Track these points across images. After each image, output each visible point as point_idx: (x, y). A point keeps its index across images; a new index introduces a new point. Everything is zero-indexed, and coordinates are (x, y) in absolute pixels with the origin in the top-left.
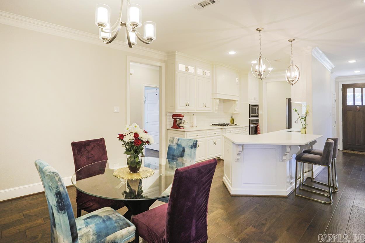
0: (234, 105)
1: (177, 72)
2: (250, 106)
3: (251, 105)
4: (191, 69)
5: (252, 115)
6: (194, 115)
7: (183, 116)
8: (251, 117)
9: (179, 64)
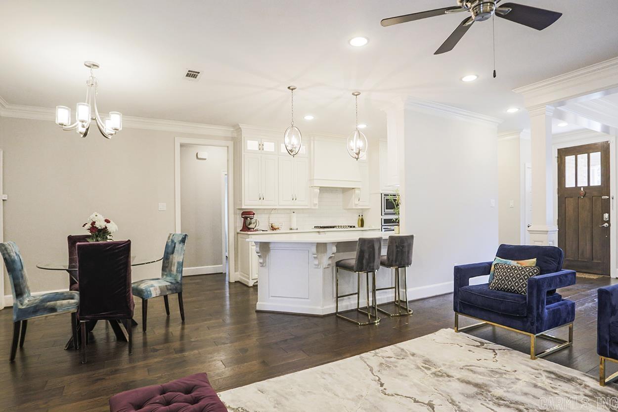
0: (353, 196)
1: (244, 152)
2: (383, 196)
3: (385, 195)
4: (269, 146)
5: (386, 211)
6: (294, 212)
7: (254, 214)
8: (385, 214)
9: (248, 141)
